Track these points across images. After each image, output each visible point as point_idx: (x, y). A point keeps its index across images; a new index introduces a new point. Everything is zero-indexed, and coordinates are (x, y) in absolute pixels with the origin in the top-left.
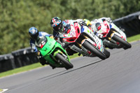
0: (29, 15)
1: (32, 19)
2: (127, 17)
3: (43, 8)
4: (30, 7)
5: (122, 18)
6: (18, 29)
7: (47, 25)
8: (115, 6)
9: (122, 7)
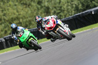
0: (15, 11)
1: (17, 14)
3: (25, 6)
4: (16, 5)
5: (81, 13)
6: (7, 21)
7: (28, 18)
9: (81, 5)
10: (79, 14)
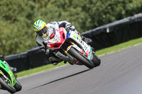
2: (94, 30)
3: (9, 22)
5: (90, 31)
8: (82, 19)
9: (89, 20)
10: (87, 32)
